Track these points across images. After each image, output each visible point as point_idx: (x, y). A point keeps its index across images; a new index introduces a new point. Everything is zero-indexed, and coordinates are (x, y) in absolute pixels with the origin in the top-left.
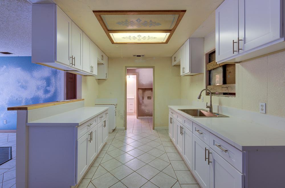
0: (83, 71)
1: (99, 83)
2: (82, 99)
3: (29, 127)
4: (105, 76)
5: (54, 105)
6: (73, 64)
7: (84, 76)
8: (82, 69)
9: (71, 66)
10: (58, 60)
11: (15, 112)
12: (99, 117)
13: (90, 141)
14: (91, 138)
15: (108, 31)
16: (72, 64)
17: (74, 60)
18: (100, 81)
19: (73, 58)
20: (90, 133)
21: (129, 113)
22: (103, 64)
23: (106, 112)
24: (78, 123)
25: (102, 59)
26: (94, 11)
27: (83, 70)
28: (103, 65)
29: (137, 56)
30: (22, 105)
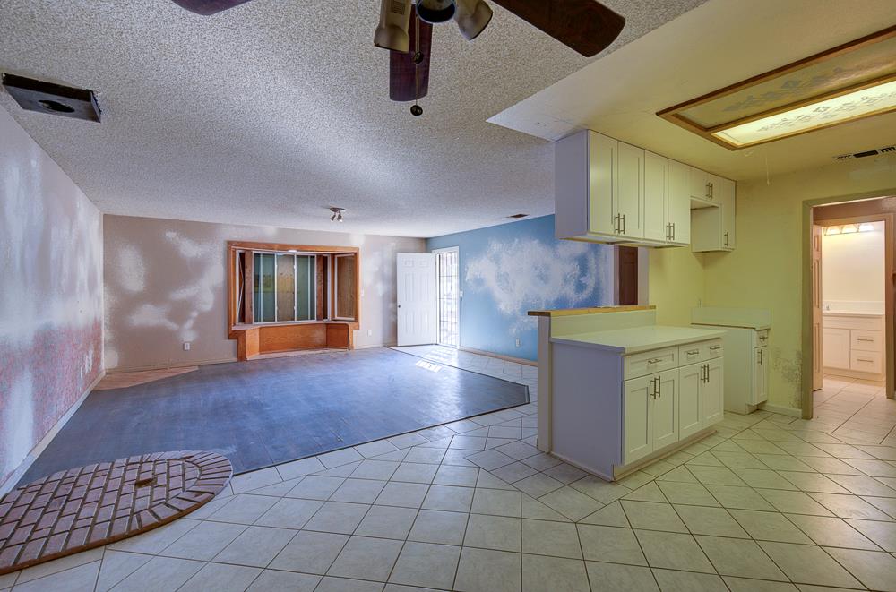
0: (644, 239)
1: (705, 264)
2: (650, 304)
3: (552, 344)
4: (724, 241)
5: (590, 313)
6: (621, 229)
7: (656, 248)
8: (642, 237)
9: (617, 236)
10: (591, 230)
11: (536, 319)
12: (683, 350)
13: (655, 395)
14: (657, 391)
15: (706, 130)
16: (619, 230)
17: (622, 221)
18: (707, 257)
19: (621, 217)
20: (656, 379)
21: (852, 371)
22: (713, 207)
23: (712, 344)
24: (624, 349)
25: (710, 196)
26: (658, 114)
27: (646, 237)
28: (715, 211)
29: (857, 156)
30: (543, 309)
